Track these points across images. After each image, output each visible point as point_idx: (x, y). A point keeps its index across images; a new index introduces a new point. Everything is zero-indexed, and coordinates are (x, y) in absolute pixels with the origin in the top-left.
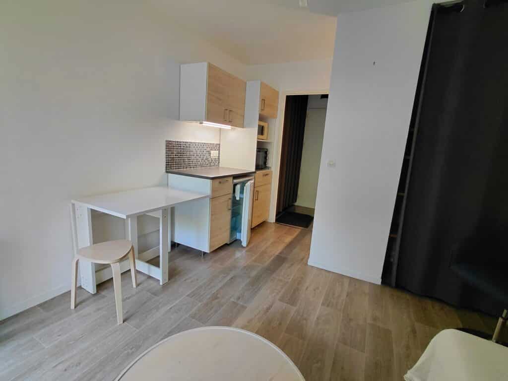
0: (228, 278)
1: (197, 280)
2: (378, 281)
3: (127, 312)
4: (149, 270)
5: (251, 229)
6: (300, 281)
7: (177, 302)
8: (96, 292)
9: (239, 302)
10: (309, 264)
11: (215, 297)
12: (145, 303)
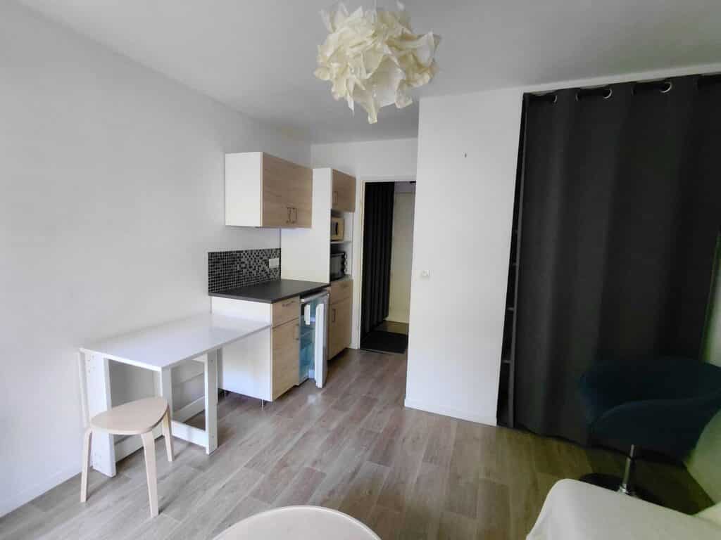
0: (300, 435)
1: (258, 442)
2: (493, 421)
3: (163, 499)
4: (190, 434)
5: (328, 361)
6: (394, 431)
7: (231, 477)
8: (115, 474)
9: (315, 468)
10: (406, 405)
11: (283, 464)
12: (188, 482)
